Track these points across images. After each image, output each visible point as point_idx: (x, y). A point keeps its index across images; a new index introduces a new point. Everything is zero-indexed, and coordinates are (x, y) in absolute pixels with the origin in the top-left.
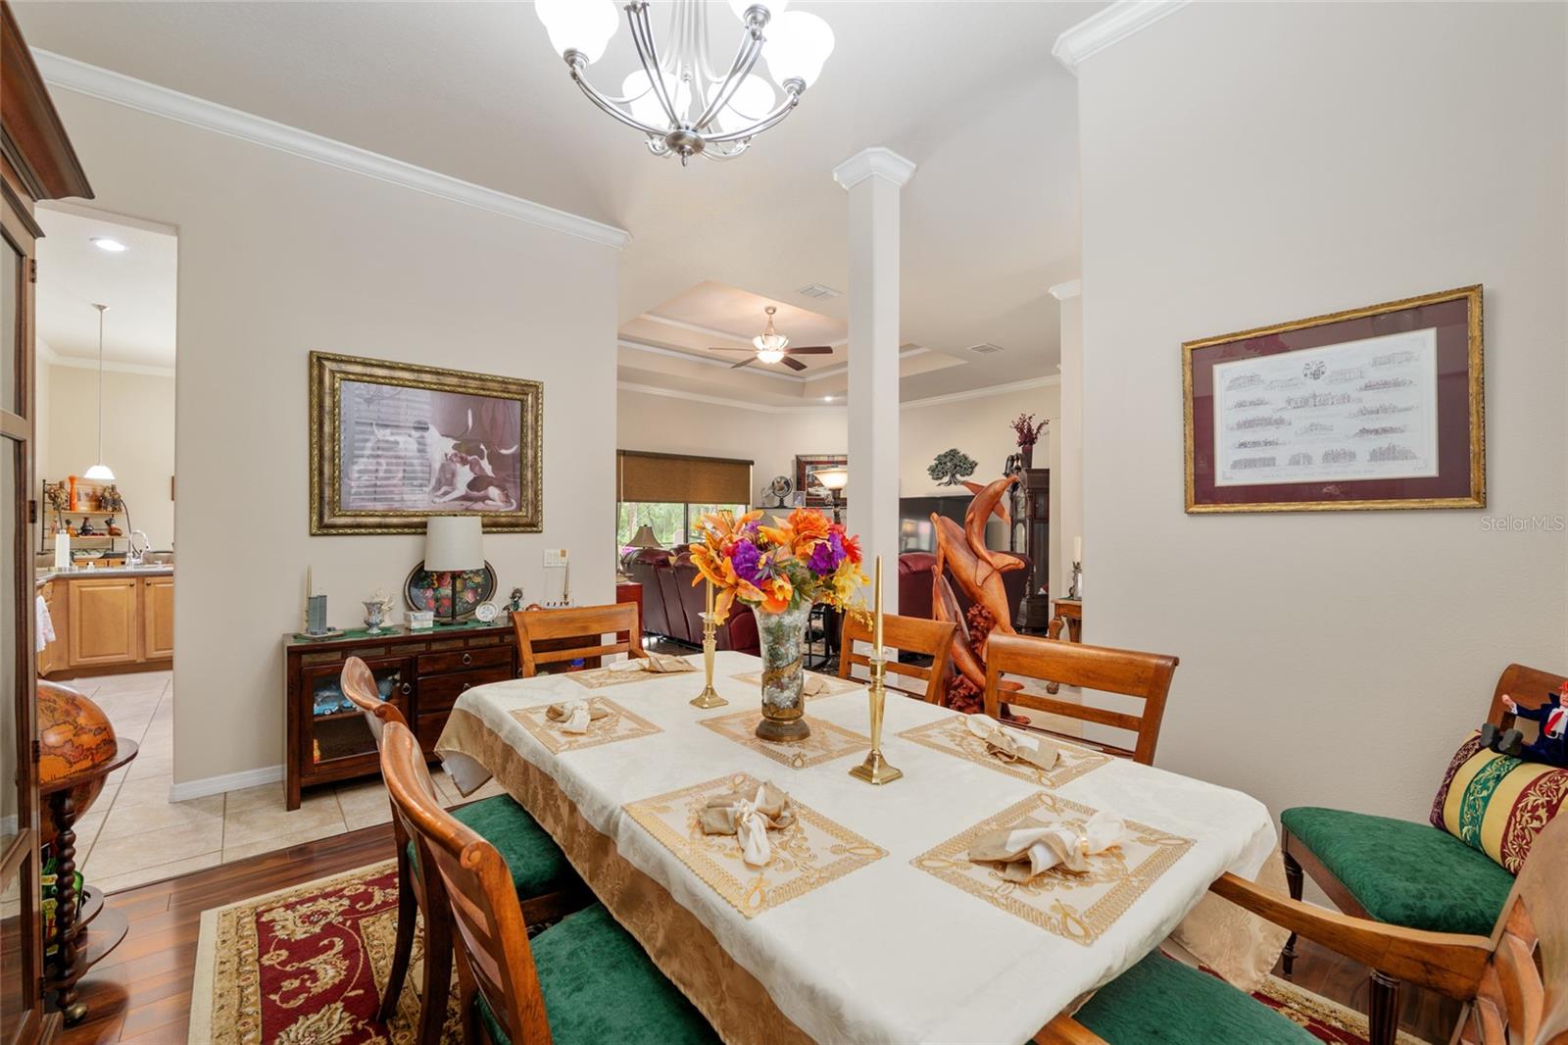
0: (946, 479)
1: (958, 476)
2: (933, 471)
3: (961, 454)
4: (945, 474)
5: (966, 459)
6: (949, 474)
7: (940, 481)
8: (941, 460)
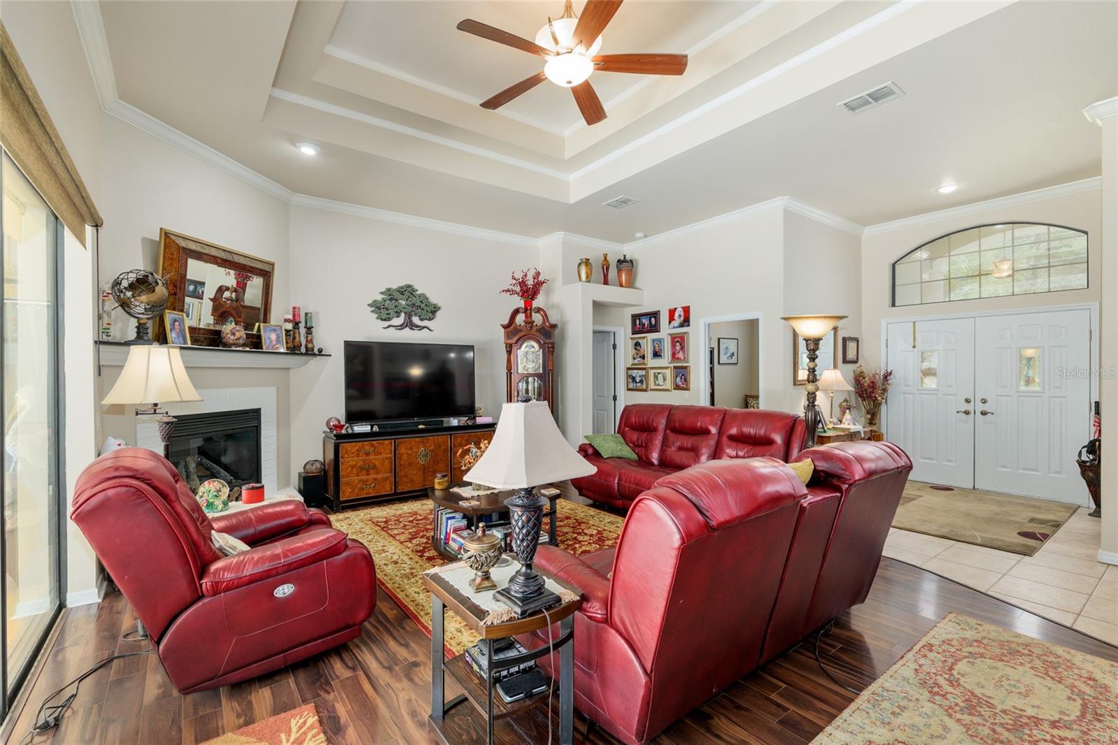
0: (399, 321)
1: (416, 320)
2: (379, 308)
3: (418, 292)
4: (398, 314)
5: (427, 299)
6: (403, 315)
7: (387, 324)
8: (391, 295)
